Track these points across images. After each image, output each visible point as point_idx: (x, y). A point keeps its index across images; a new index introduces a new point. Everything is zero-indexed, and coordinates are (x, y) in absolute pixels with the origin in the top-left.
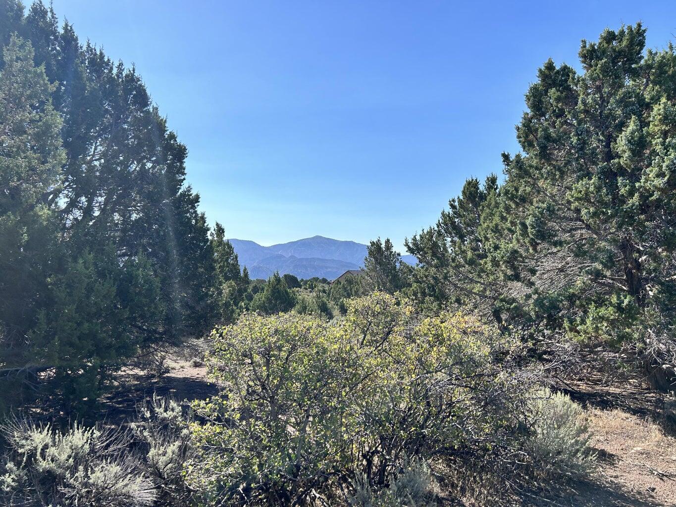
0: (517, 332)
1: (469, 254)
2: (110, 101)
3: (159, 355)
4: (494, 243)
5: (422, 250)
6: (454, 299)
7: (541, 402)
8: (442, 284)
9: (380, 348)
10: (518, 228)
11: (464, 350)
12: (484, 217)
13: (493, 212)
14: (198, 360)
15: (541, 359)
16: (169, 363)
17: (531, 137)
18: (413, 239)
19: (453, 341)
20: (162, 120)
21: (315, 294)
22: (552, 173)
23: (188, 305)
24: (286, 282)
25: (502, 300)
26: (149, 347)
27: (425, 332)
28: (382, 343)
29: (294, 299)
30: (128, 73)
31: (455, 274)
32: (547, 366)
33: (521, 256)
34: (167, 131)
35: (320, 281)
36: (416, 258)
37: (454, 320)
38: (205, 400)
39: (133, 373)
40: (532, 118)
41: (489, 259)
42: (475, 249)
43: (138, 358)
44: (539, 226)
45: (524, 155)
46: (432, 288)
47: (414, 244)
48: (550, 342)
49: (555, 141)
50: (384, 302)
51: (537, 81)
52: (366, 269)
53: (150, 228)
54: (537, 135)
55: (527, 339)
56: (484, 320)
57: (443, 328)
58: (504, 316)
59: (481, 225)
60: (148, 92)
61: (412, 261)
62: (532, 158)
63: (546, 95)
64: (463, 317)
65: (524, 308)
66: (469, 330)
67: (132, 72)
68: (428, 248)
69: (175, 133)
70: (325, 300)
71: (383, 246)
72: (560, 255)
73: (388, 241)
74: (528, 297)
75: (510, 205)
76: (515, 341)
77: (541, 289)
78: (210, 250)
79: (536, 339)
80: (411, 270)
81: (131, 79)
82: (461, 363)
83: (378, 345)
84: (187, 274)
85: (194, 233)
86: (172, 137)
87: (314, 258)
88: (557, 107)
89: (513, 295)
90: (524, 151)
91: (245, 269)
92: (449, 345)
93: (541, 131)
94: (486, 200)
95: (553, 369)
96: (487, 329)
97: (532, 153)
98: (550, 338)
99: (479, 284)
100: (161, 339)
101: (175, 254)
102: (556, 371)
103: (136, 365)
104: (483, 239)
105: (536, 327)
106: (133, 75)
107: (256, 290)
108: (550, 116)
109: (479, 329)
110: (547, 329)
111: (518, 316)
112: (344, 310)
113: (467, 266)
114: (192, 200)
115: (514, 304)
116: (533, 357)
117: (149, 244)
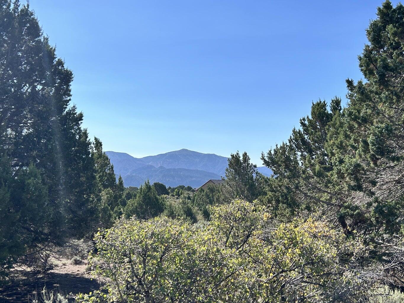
0: (360, 236)
1: (317, 167)
2: (7, 32)
3: (44, 253)
4: (339, 158)
5: (277, 163)
6: (304, 206)
7: (381, 297)
8: (294, 193)
9: (240, 249)
10: (360, 145)
11: (315, 252)
12: (331, 135)
13: (338, 132)
14: (78, 259)
15: (381, 260)
16: (53, 260)
17: (371, 66)
18: (268, 154)
19: (305, 243)
20: (52, 49)
21: (181, 201)
22: (390, 97)
23: (71, 210)
24: (156, 190)
25: (346, 208)
26: (36, 246)
27: (281, 236)
28: (243, 245)
29: (163, 205)
30: (23, 8)
31: (305, 184)
32: (387, 267)
33: (363, 169)
34: (55, 58)
35: (186, 189)
36: (271, 169)
37: (306, 225)
38: (89, 294)
39: (21, 269)
40: (372, 50)
41: (335, 171)
42: (322, 163)
43: (26, 256)
44: (379, 144)
45: (365, 81)
46: (285, 196)
47: (269, 158)
48: (389, 244)
49: (392, 70)
50: (245, 209)
51: (376, 18)
52: (226, 179)
53: (39, 142)
54: (377, 65)
55: (369, 242)
56: (332, 225)
57: (296, 233)
58: (348, 222)
59: (327, 141)
60: (40, 25)
61: (268, 173)
62: (372, 84)
63: (385, 30)
64: (313, 223)
65: (366, 215)
66: (319, 234)
67: (26, 7)
68: (282, 161)
69: (63, 60)
70: (190, 205)
71: (241, 158)
72: (396, 168)
73: (245, 155)
74: (369, 205)
75: (353, 125)
76: (358, 245)
77: (381, 198)
78: (91, 161)
79: (376, 243)
80: (266, 181)
81: (26, 14)
82: (313, 264)
83: (239, 246)
84: (71, 182)
85: (78, 147)
86: (60, 63)
87: (180, 169)
88: (394, 40)
89: (356, 203)
90: (365, 78)
91: (120, 178)
92: (302, 247)
93: (380, 62)
94: (332, 120)
95: (391, 269)
96: (334, 233)
97: (373, 80)
98: (388, 242)
99: (326, 194)
100: (46, 240)
101: (61, 165)
102: (394, 271)
103: (24, 262)
104: (330, 154)
105: (377, 232)
106: (27, 10)
107: (129, 196)
108: (388, 48)
109: (328, 233)
110: (386, 234)
111: (360, 222)
112: (207, 215)
113: (315, 178)
114: (77, 118)
115: (357, 211)
116: (373, 258)
117: (38, 156)
